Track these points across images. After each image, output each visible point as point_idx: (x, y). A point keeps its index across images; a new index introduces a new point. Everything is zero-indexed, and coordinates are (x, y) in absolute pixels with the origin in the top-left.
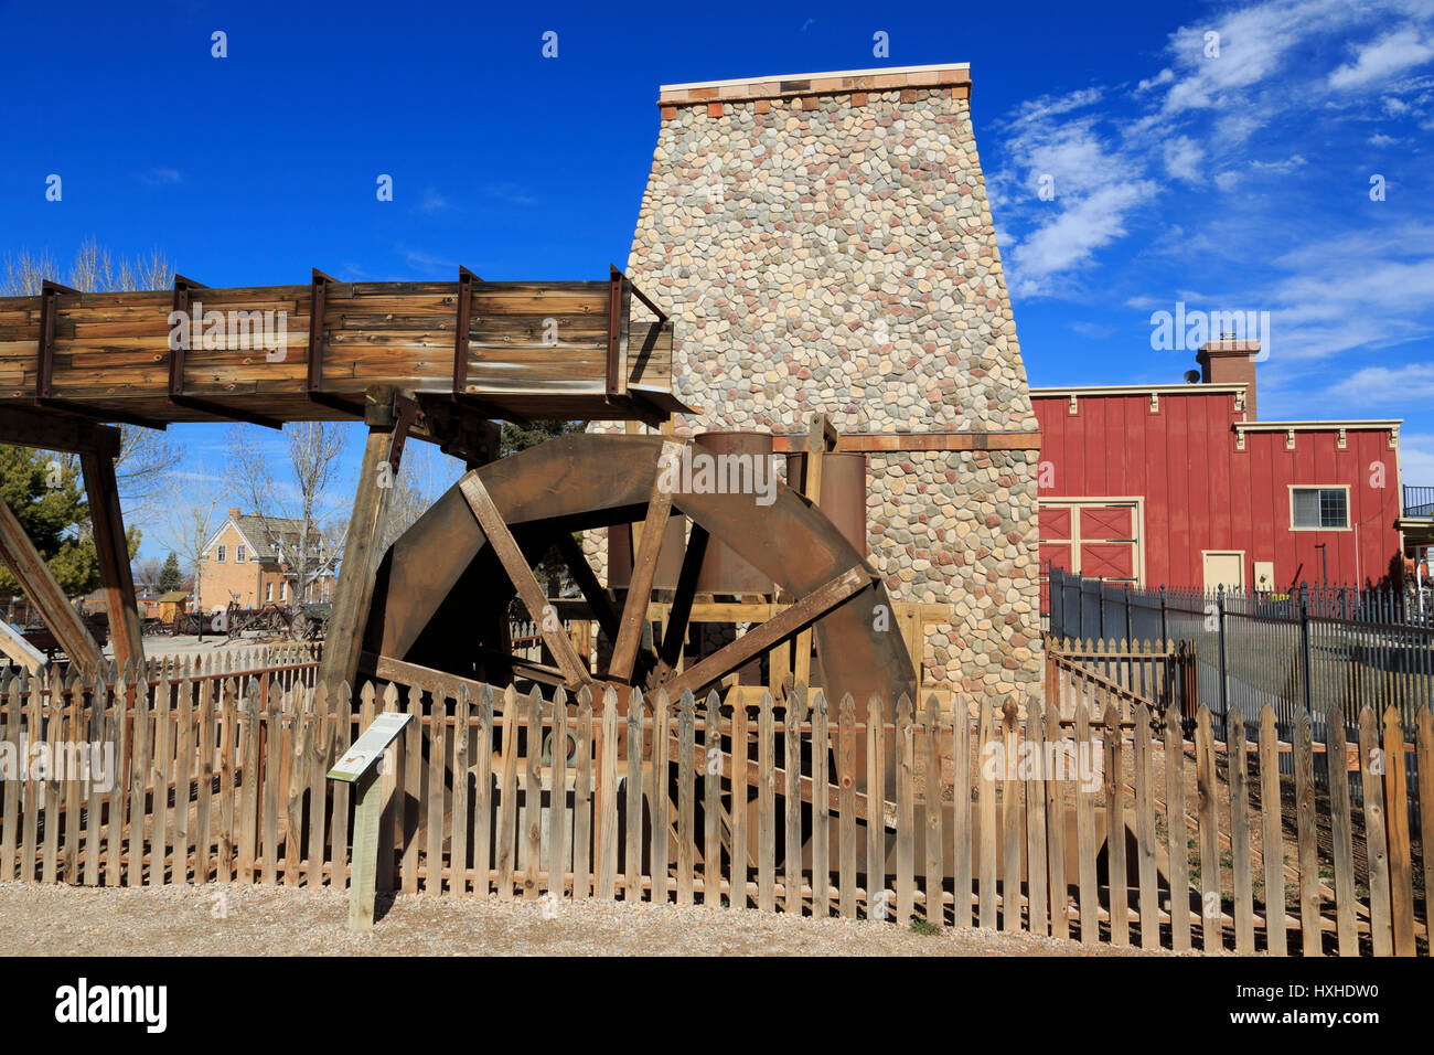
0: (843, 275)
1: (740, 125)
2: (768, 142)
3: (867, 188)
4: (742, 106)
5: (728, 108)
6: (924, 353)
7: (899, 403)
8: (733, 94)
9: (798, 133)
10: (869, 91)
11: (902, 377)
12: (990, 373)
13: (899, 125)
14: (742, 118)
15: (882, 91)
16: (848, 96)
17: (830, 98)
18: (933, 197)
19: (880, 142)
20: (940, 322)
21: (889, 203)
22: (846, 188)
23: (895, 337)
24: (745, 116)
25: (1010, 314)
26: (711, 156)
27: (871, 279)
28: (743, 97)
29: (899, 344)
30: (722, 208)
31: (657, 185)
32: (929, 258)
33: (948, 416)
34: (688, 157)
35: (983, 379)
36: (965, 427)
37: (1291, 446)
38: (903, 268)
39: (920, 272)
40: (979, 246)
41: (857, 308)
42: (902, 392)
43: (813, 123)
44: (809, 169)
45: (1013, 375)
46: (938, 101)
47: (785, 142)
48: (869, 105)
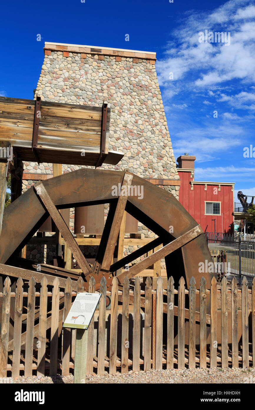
0: (113, 120)
1: (75, 61)
2: (86, 69)
3: (122, 90)
4: (76, 54)
5: (71, 54)
6: (142, 150)
7: (134, 167)
8: (73, 50)
9: (97, 67)
10: (122, 57)
11: (135, 158)
12: (164, 159)
13: (132, 70)
14: (76, 59)
15: (127, 57)
16: (115, 57)
17: (108, 57)
18: (144, 97)
19: (126, 75)
20: (147, 140)
21: (129, 97)
22: (114, 89)
23: (132, 144)
24: (77, 58)
25: (170, 139)
26: (64, 71)
27: (123, 123)
28: (77, 51)
29: (133, 146)
30: (69, 91)
31: (44, 79)
32: (143, 117)
33: (150, 173)
34: (55, 70)
35: (162, 161)
36: (156, 177)
37: (206, 189)
38: (134, 120)
39: (140, 122)
40: (159, 115)
41: (118, 132)
42: (135, 163)
43: (102, 65)
44: (101, 81)
45: (171, 160)
46: (145, 64)
47: (92, 70)
48: (122, 61)
